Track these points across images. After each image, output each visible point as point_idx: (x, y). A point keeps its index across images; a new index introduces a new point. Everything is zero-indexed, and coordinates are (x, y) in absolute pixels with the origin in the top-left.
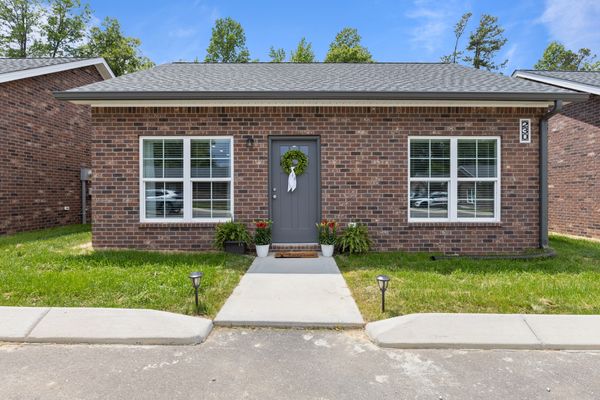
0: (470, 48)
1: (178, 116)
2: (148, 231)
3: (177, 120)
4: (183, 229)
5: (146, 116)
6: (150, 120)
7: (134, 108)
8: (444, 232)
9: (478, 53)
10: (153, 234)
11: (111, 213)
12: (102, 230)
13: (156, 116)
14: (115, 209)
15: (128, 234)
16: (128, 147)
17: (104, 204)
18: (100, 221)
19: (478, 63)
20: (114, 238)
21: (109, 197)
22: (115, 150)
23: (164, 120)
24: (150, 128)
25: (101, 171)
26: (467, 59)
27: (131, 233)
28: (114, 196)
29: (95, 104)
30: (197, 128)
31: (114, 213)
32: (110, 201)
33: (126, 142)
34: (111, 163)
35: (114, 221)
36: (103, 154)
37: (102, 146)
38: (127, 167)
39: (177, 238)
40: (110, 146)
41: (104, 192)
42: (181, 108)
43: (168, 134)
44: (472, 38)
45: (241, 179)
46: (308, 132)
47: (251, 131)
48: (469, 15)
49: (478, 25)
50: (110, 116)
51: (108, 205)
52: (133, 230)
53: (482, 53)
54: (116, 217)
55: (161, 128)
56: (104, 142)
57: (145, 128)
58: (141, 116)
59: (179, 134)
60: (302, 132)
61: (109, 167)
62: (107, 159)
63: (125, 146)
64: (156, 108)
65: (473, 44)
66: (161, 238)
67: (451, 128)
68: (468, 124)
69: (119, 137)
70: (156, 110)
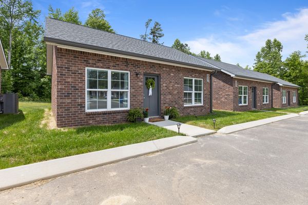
0: (151, 34)
1: (107, 59)
2: (91, 116)
3: (106, 61)
4: (109, 114)
5: (90, 57)
6: (92, 59)
7: (84, 52)
8: (192, 109)
9: (154, 36)
10: (94, 117)
11: (70, 108)
12: (64, 117)
13: (96, 58)
14: (72, 105)
15: (80, 118)
16: (79, 72)
17: (65, 103)
18: (62, 112)
19: (154, 41)
20: (72, 121)
21: (68, 99)
22: (72, 73)
23: (100, 60)
24: (92, 64)
25: (63, 84)
26: (150, 39)
27: (82, 118)
28: (71, 98)
29: (59, 46)
30: (115, 66)
31: (71, 107)
32: (69, 101)
33: (78, 69)
34: (69, 80)
35: (72, 112)
36: (65, 75)
37: (64, 70)
38: (79, 83)
39: (106, 118)
40: (69, 71)
41: (65, 96)
42: (108, 56)
43: (102, 67)
44: (152, 30)
45: (133, 90)
46: (157, 73)
47: (138, 70)
48: (151, 20)
49: (154, 25)
50: (69, 54)
51: (68, 103)
52: (82, 116)
53: (155, 37)
54: (73, 110)
55: (98, 64)
56: (66, 68)
57: (90, 63)
58: (88, 57)
59: (106, 68)
60: (155, 72)
61: (69, 82)
62: (67, 77)
63: (78, 71)
64: (95, 54)
65: (152, 32)
66: (98, 119)
67: (193, 76)
68: (197, 75)
69: (75, 67)
70: (95, 55)
